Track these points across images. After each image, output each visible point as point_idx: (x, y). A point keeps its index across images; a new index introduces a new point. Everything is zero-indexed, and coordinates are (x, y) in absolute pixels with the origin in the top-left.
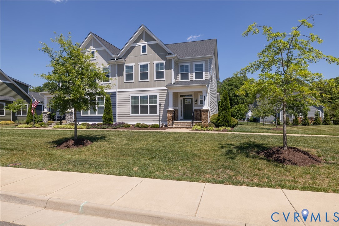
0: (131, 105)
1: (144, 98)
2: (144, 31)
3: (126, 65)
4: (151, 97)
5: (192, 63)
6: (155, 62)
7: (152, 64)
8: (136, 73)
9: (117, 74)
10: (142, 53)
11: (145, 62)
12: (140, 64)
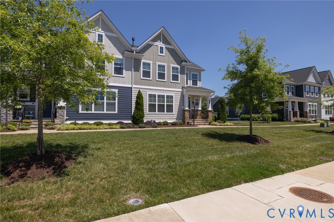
0: (148, 103)
1: (161, 97)
2: (162, 33)
3: (143, 61)
4: (168, 97)
5: (190, 72)
6: (172, 65)
7: (169, 66)
8: (154, 71)
9: (133, 69)
10: (159, 54)
11: (163, 62)
12: (158, 63)
